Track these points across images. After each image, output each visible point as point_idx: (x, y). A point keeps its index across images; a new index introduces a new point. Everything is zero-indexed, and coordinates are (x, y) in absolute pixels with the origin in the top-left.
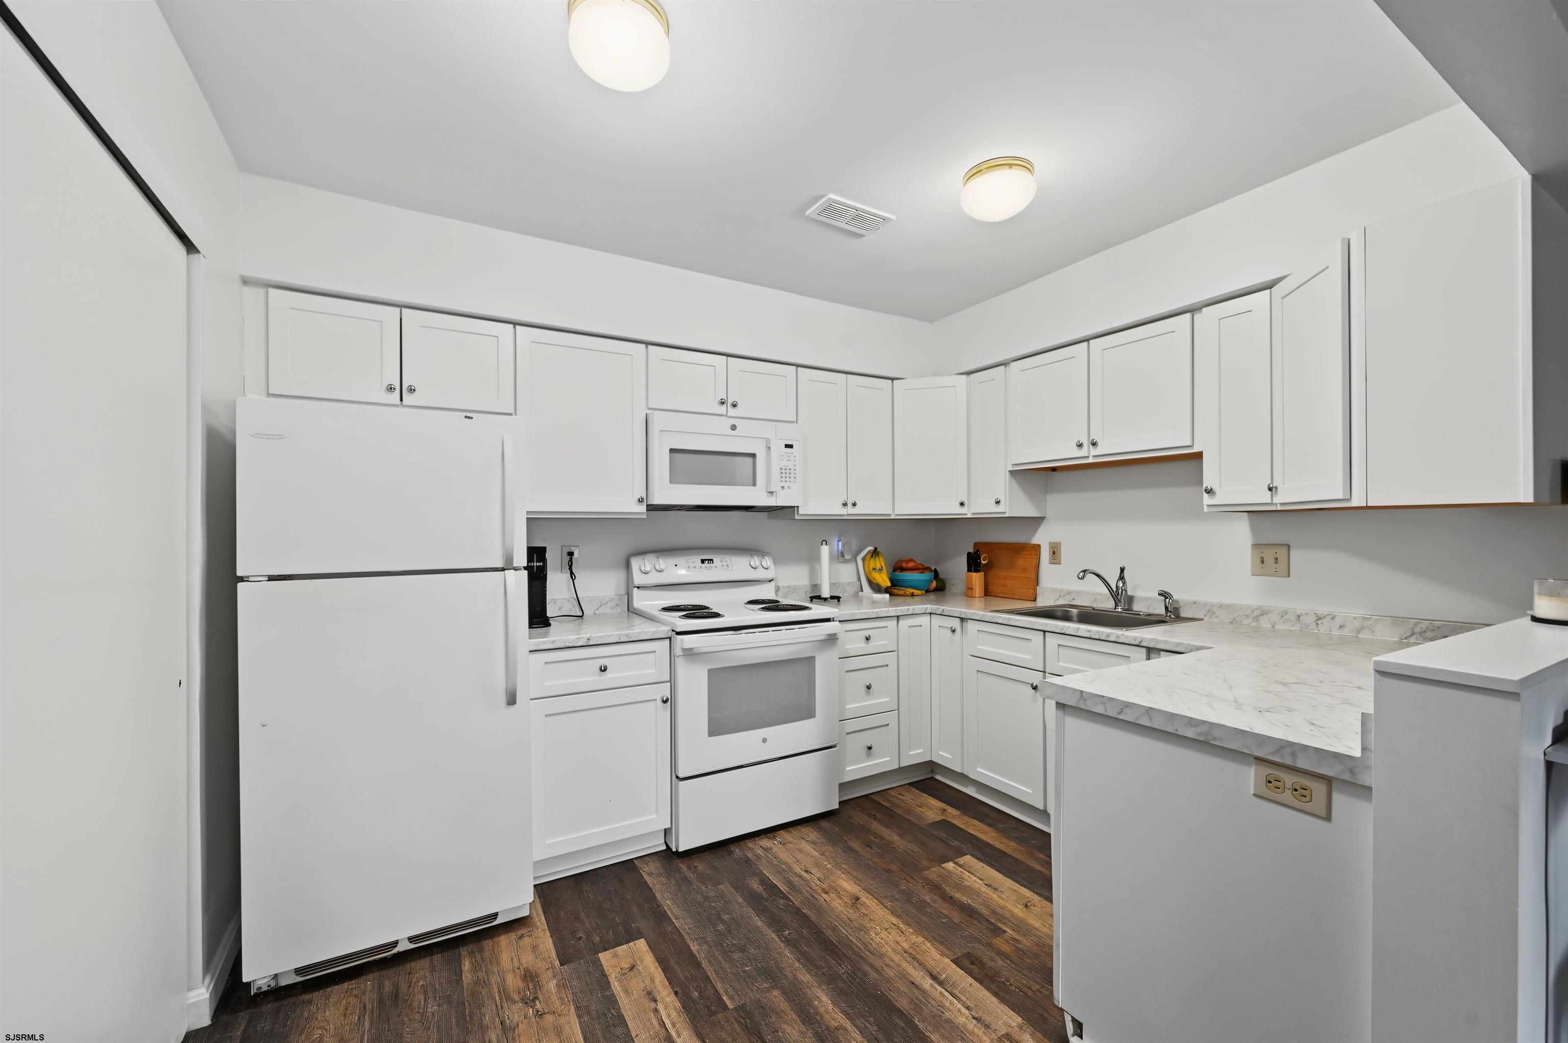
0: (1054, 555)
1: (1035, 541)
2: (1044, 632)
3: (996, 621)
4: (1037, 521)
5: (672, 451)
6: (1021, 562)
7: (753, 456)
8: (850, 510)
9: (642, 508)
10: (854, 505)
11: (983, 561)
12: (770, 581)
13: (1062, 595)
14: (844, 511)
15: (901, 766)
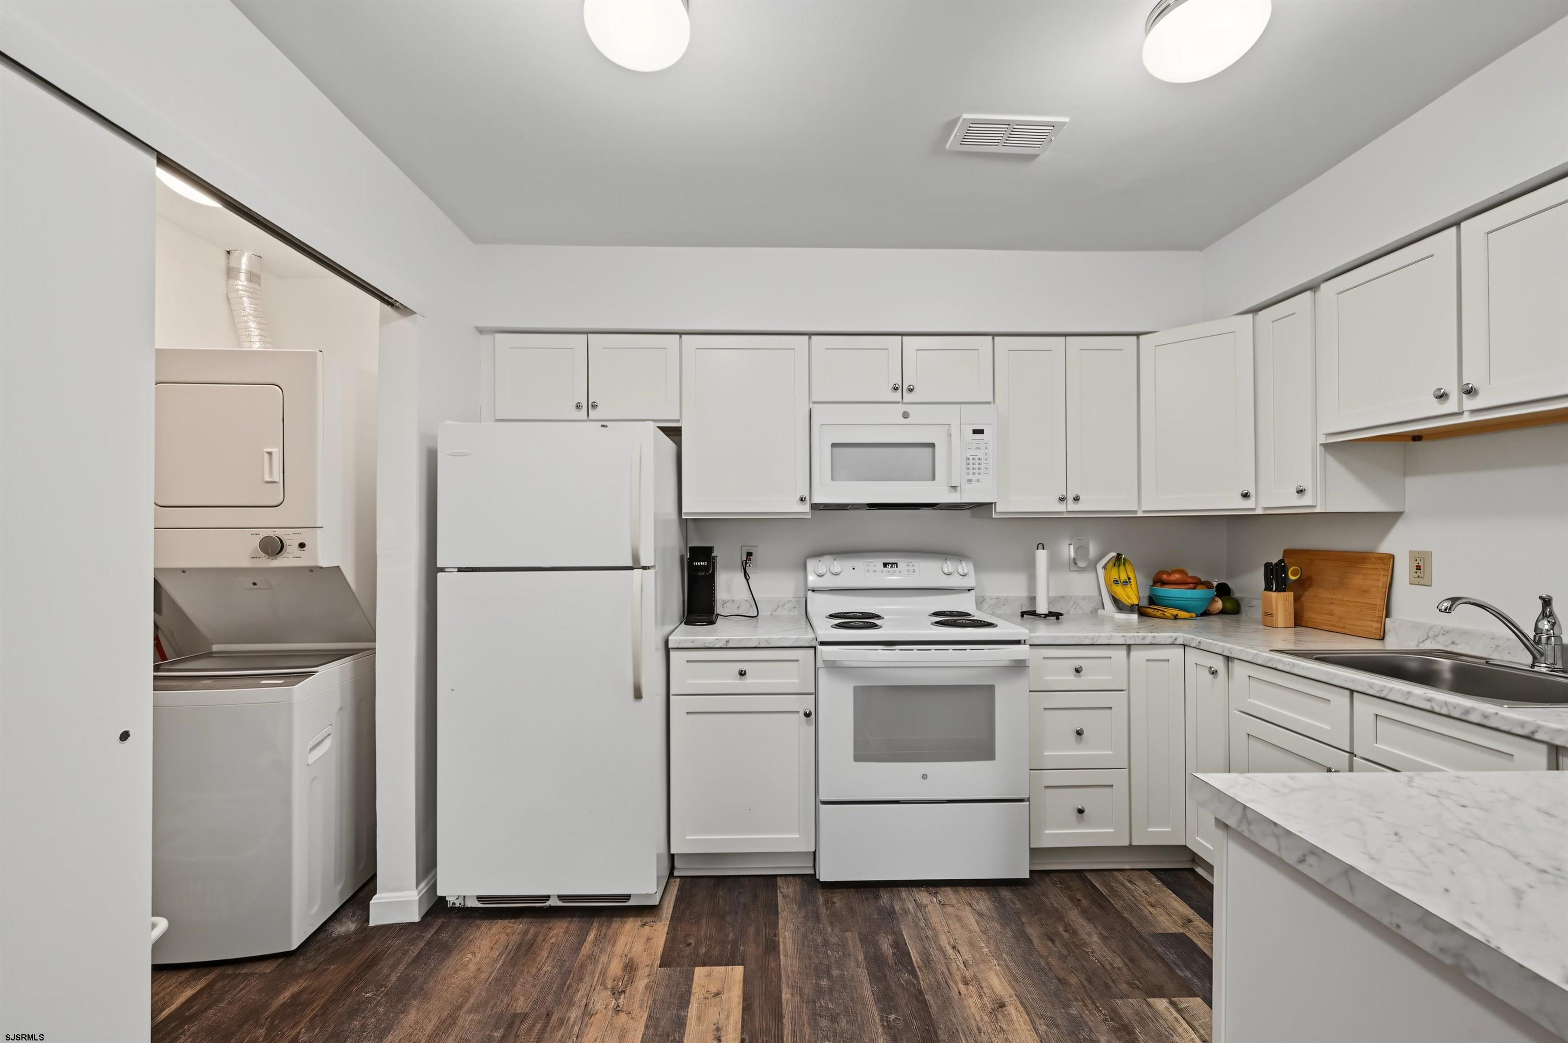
0: (1418, 571)
1: (1385, 548)
2: (1352, 691)
3: (1274, 666)
4: (1390, 518)
5: (834, 445)
6: (1357, 580)
7: (932, 445)
8: (1072, 506)
9: (806, 508)
10: (1076, 499)
11: (1294, 575)
12: (969, 590)
13: (1431, 634)
14: (1062, 508)
15: (1134, 843)
